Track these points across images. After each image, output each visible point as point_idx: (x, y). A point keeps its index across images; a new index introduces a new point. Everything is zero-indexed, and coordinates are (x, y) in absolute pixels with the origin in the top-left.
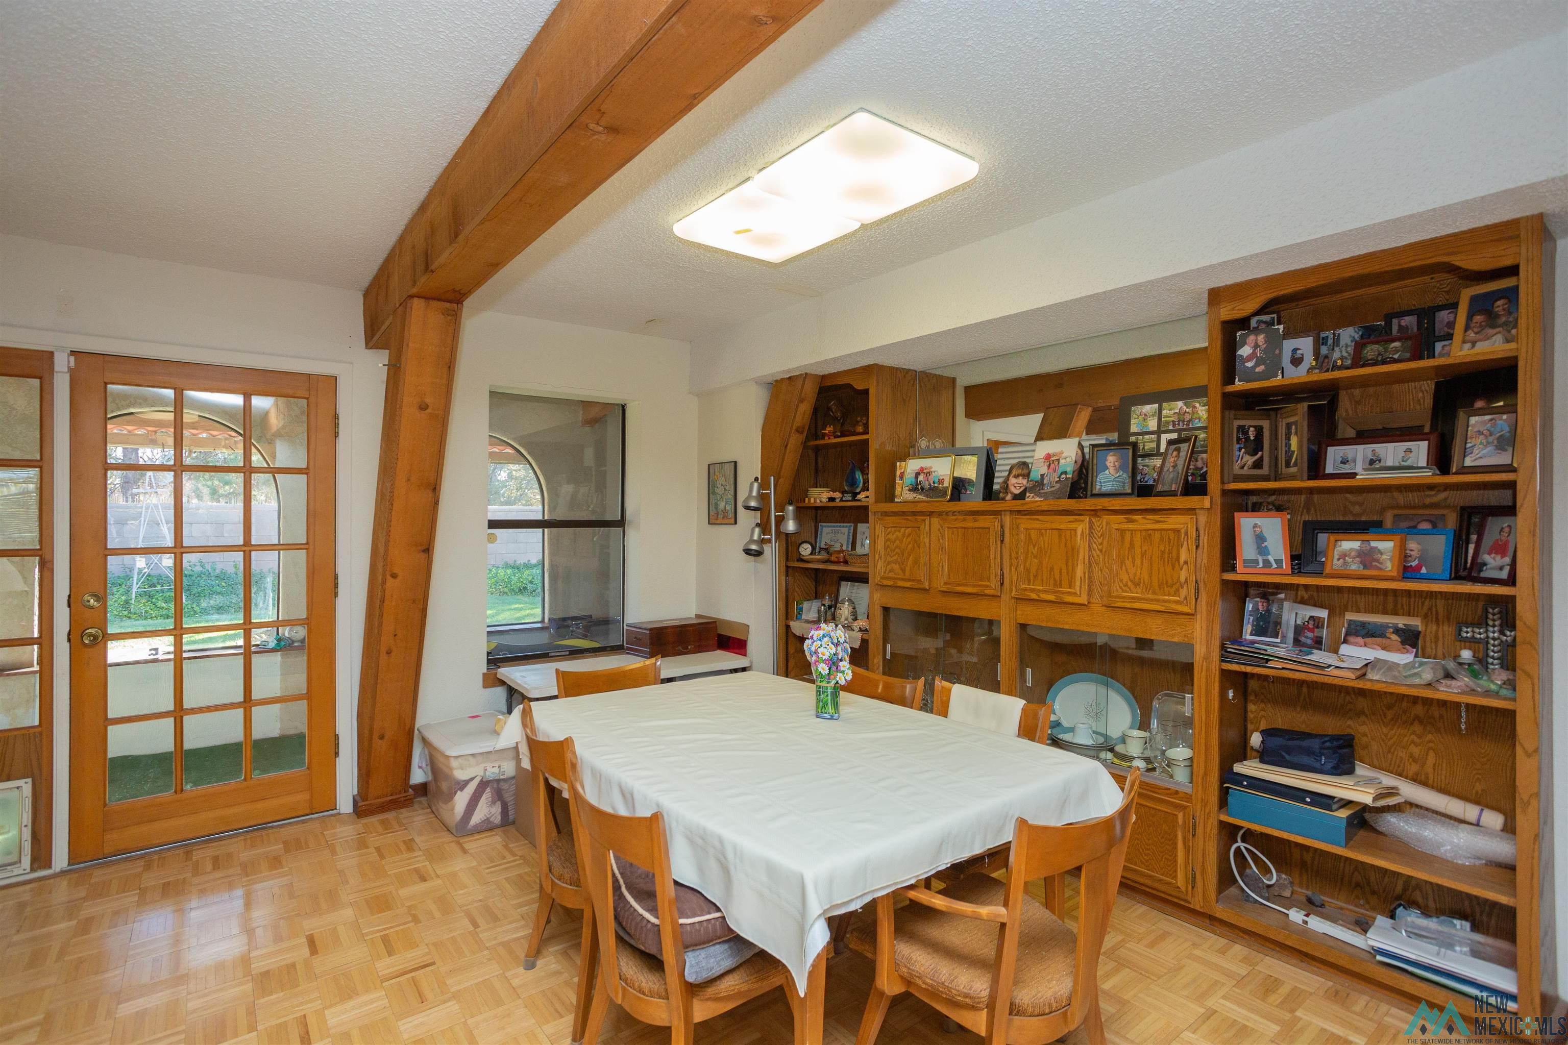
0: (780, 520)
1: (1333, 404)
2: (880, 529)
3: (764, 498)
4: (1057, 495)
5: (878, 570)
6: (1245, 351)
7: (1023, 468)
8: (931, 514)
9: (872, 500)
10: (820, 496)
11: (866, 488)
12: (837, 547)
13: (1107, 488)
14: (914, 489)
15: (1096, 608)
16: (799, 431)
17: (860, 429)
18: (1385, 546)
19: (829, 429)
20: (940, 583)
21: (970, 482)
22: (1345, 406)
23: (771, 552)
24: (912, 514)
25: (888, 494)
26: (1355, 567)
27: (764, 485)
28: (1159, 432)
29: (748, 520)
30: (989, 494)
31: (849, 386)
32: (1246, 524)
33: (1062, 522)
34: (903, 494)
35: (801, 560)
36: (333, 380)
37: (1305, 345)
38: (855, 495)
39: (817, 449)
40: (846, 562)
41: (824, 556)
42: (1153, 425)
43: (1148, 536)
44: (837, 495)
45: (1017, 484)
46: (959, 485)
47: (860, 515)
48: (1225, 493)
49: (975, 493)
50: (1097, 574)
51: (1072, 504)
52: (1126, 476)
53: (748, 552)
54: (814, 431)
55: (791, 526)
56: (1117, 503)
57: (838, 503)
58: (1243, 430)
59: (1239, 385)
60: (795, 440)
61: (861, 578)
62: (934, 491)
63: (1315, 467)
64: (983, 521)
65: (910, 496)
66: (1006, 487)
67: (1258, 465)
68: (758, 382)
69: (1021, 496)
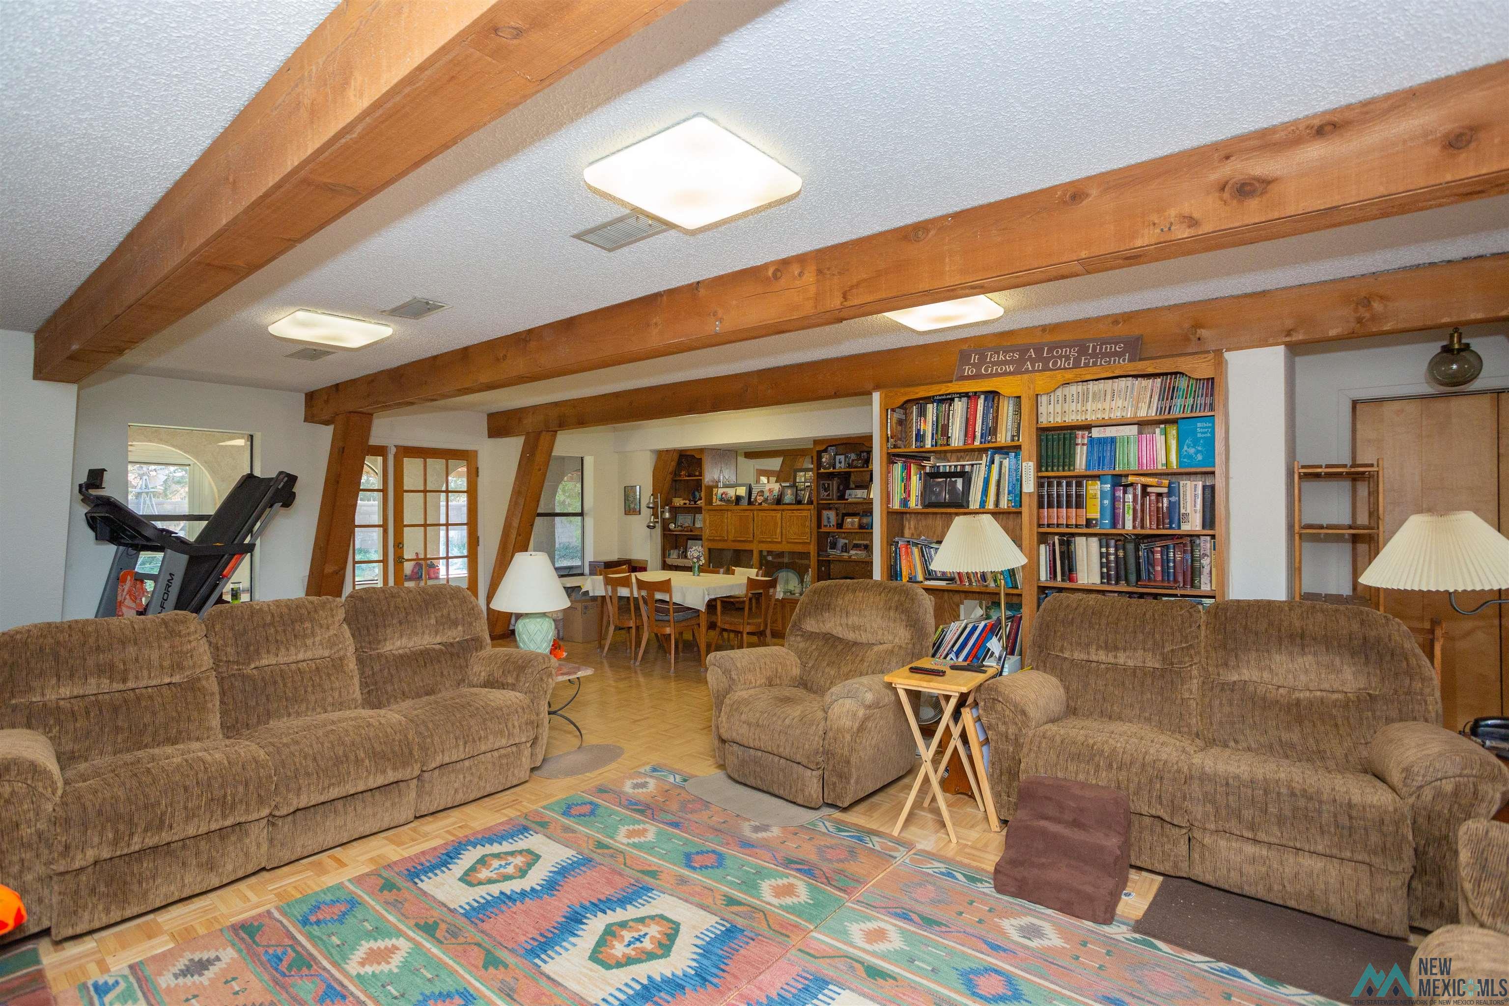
0: (662, 512)
1: (850, 476)
2: (707, 516)
3: (655, 503)
4: (772, 504)
5: (706, 534)
6: (824, 460)
7: (762, 492)
8: (728, 510)
9: (703, 505)
10: (678, 502)
11: (700, 499)
12: (687, 525)
13: (787, 502)
14: (721, 500)
15: (784, 543)
16: (671, 473)
17: (697, 473)
18: (856, 520)
19: (683, 473)
20: (731, 537)
21: (743, 497)
22: (853, 478)
23: (659, 526)
24: (720, 510)
25: (709, 502)
26: (850, 526)
27: (655, 497)
28: (805, 482)
29: (646, 513)
30: (750, 503)
31: (693, 456)
32: (825, 513)
33: (773, 513)
34: (716, 502)
35: (670, 530)
36: (476, 452)
37: (842, 457)
38: (695, 502)
39: (676, 481)
40: (691, 531)
41: (680, 528)
42: (803, 480)
43: (798, 517)
44: (687, 502)
45: (760, 499)
46: (738, 499)
47: (699, 510)
48: (818, 504)
49: (745, 502)
50: (784, 531)
51: (775, 507)
52: (793, 498)
53: (648, 527)
54: (676, 473)
55: (667, 515)
56: (789, 507)
57: (687, 505)
58: (824, 484)
59: (822, 470)
60: (669, 478)
61: (698, 538)
62: (728, 501)
63: (842, 497)
64: (747, 513)
65: (719, 503)
66: (756, 500)
67: (828, 495)
68: (653, 451)
69: (760, 504)
